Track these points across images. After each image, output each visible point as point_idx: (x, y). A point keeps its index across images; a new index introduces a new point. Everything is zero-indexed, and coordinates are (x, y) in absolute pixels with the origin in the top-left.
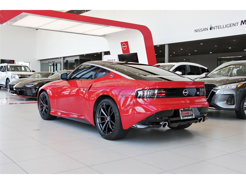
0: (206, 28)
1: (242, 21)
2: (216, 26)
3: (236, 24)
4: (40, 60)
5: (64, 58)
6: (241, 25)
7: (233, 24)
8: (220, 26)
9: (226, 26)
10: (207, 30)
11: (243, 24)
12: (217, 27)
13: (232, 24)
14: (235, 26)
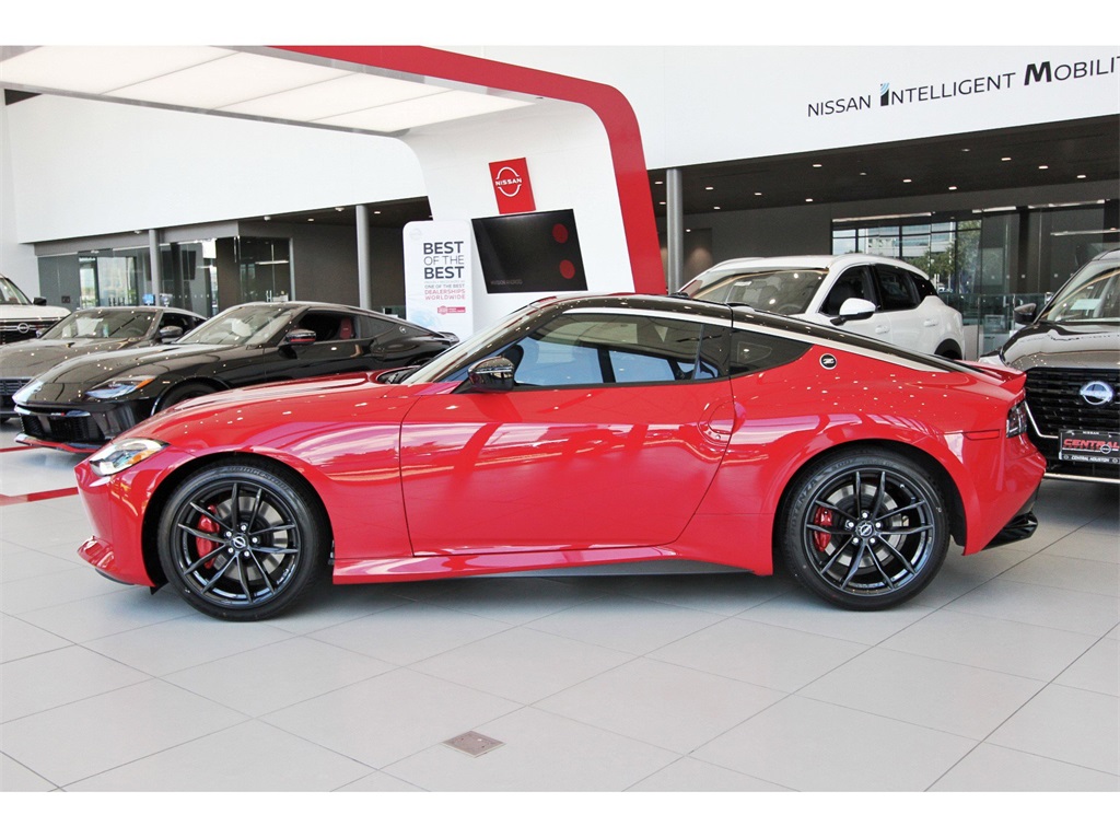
0: (861, 98)
1: (1031, 67)
2: (911, 90)
3: (1004, 80)
4: (36, 244)
5: (161, 232)
6: (1027, 82)
7: (989, 78)
8: (928, 90)
9: (957, 89)
10: (869, 106)
11: (1038, 78)
12: (915, 93)
13: (985, 82)
14: (998, 87)
